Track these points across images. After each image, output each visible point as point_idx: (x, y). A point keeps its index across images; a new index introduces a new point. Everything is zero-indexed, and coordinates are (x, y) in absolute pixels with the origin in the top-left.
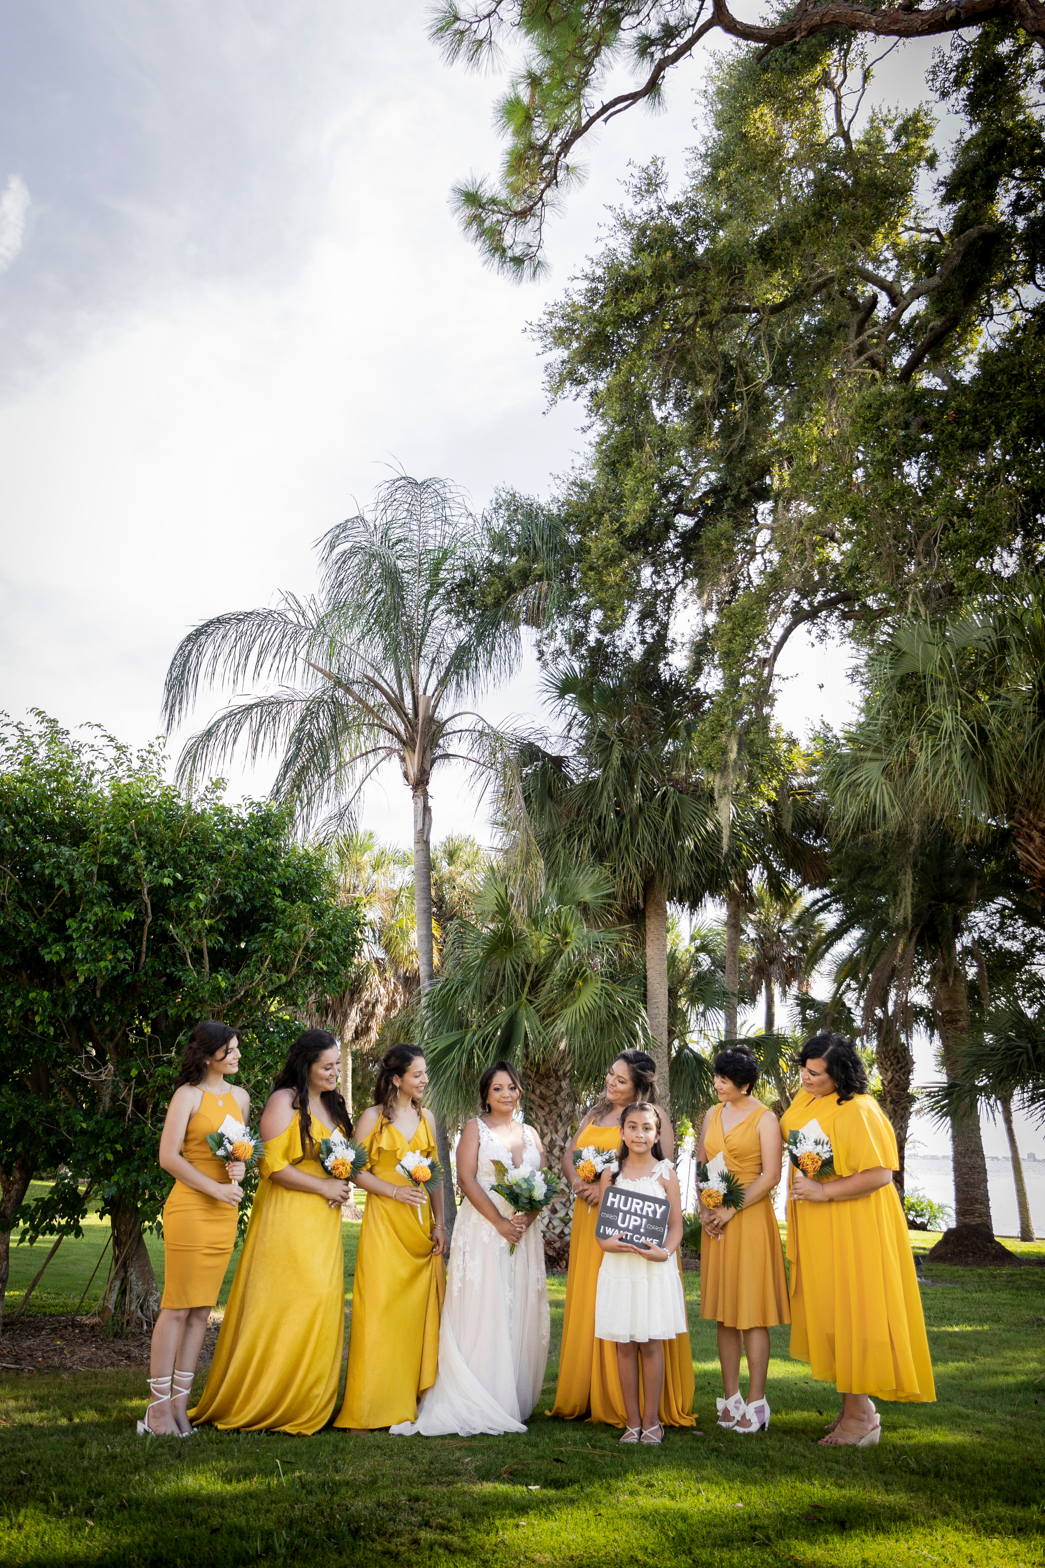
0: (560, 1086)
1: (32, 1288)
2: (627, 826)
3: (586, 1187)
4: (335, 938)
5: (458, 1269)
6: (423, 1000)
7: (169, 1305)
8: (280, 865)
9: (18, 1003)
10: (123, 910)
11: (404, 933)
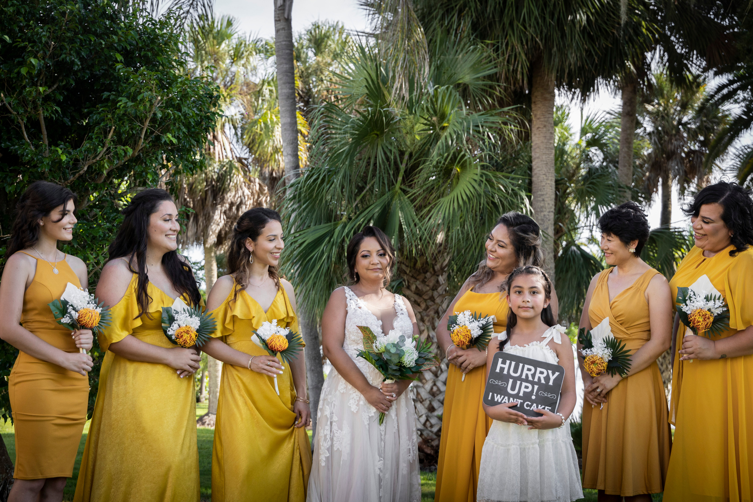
0: (438, 281)
3: (460, 353)
4: (185, 109)
5: (325, 439)
6: (288, 192)
7: (22, 475)
8: (121, 28)
11: (268, 130)
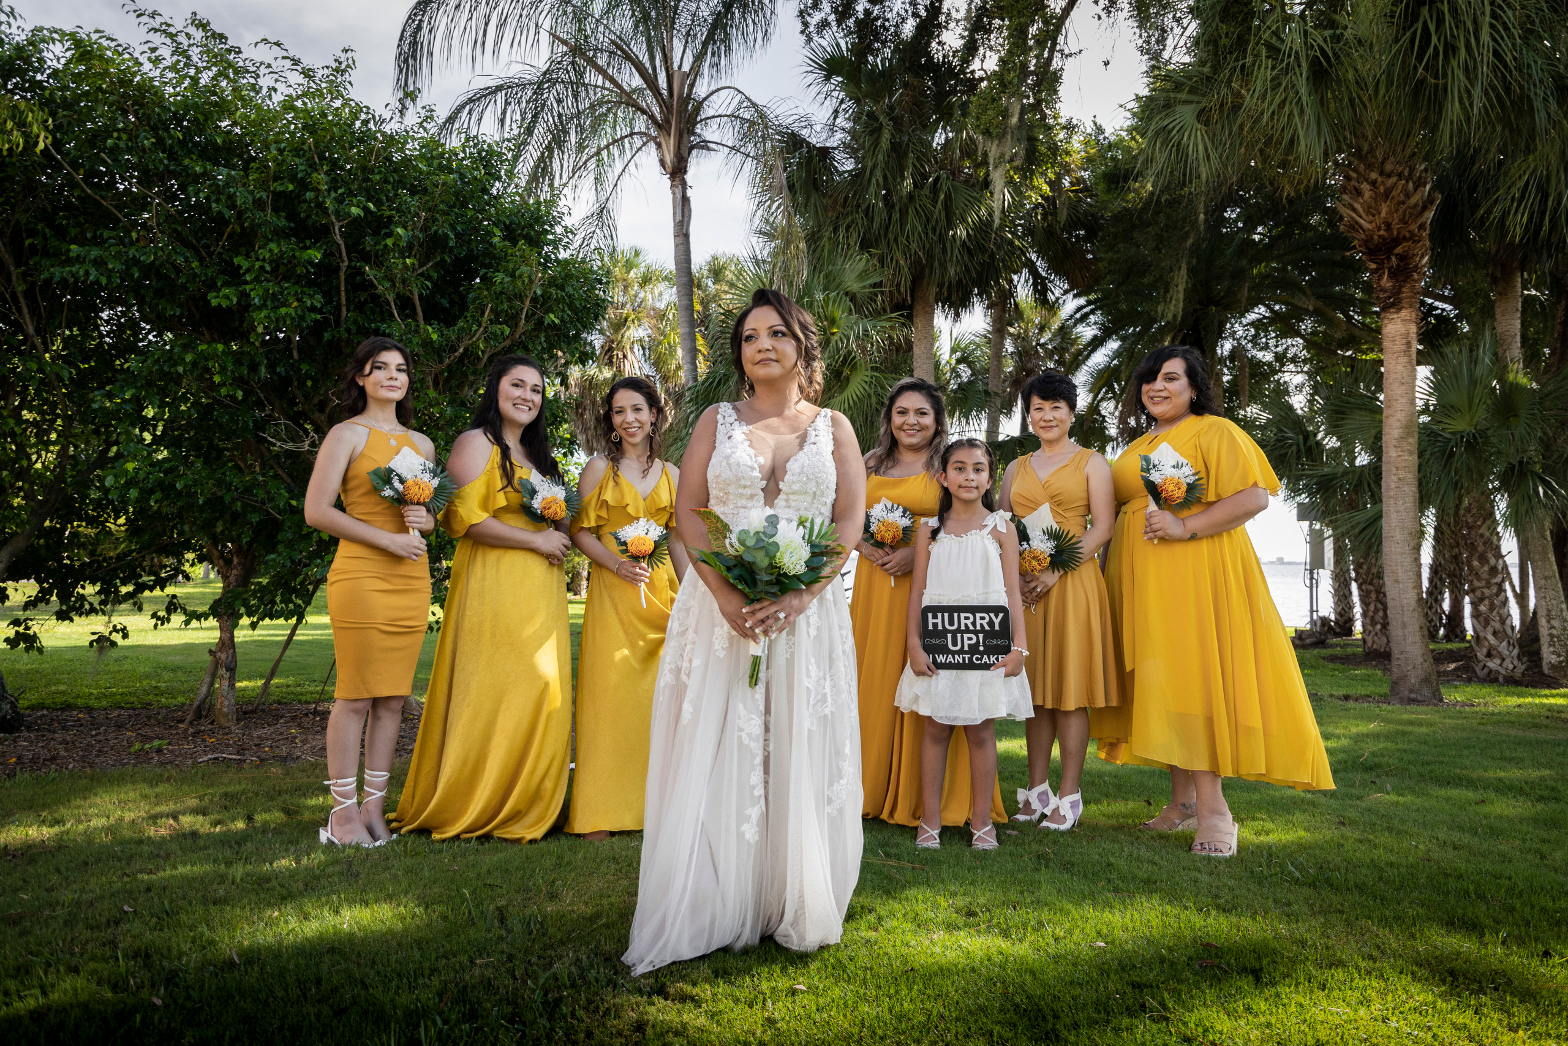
1: (272, 675)
2: (896, 216)
4: (569, 289)
7: (343, 694)
9: (189, 358)
10: (307, 248)
11: (672, 348)
